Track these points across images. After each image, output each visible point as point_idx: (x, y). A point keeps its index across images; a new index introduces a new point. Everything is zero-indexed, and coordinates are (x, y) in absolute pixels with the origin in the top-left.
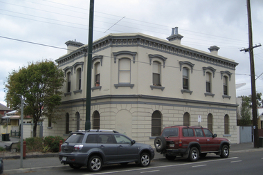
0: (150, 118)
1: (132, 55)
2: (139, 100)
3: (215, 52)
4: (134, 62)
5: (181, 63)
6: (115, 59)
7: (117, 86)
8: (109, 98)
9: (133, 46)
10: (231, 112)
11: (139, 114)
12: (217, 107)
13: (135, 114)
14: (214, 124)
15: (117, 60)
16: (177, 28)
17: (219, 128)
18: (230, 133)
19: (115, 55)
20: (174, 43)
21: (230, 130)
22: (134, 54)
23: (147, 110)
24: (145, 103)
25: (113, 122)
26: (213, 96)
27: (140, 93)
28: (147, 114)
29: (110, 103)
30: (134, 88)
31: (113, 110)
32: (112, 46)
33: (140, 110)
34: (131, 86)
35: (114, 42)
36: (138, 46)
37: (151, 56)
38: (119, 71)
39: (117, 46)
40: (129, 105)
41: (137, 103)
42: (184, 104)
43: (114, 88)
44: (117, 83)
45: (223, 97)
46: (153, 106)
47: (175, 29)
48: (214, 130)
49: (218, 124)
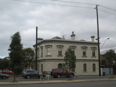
0: (58, 66)
1: (51, 46)
2: (53, 60)
4: (51, 48)
7: (46, 56)
8: (44, 60)
9: (51, 43)
10: (96, 62)
12: (89, 61)
13: (52, 65)
14: (87, 67)
15: (47, 48)
17: (89, 69)
19: (46, 46)
21: (96, 70)
24: (55, 61)
25: (45, 67)
26: (86, 57)
27: (53, 58)
29: (45, 61)
31: (45, 64)
32: (45, 43)
34: (51, 56)
35: (45, 42)
37: (57, 46)
38: (47, 51)
41: (52, 61)
44: (46, 55)
45: (92, 57)
46: (59, 62)
47: (73, 32)
48: (87, 70)
49: (89, 67)
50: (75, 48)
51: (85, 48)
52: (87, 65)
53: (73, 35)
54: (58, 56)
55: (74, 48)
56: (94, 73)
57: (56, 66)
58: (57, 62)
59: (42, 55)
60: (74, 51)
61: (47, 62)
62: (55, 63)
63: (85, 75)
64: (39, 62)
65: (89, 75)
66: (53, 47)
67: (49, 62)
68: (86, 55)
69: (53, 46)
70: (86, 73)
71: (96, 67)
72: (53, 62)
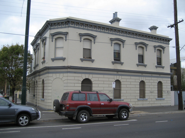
0: (80, 85)
1: (64, 35)
2: (69, 70)
3: (154, 31)
4: (66, 40)
5: (112, 40)
6: (52, 39)
7: (53, 60)
8: (48, 69)
9: (65, 27)
10: (164, 79)
11: (69, 81)
12: (150, 75)
13: (66, 82)
14: (146, 89)
15: (54, 40)
16: (116, 13)
17: (151, 92)
18: (164, 97)
19: (53, 35)
20: (114, 25)
21: (164, 94)
22: (66, 34)
23: (76, 78)
24: (75, 73)
25: (50, 88)
26: (145, 66)
27: (70, 65)
28: (77, 82)
29: (48, 73)
30: (66, 60)
31: (50, 78)
32: (50, 29)
33: (69, 78)
34: (64, 59)
35: (51, 26)
36: (69, 27)
37: (81, 35)
38: (56, 48)
39: (54, 29)
40: (62, 74)
41: (67, 72)
42: (116, 73)
43: (51, 61)
44: (53, 57)
45: (156, 67)
46: (84, 75)
47: (115, 14)
48: (146, 95)
49: (150, 89)
50: (122, 45)
51: (143, 46)
52: (146, 84)
53: (116, 20)
54: (82, 60)
55: (120, 45)
56: (160, 102)
57: (76, 85)
58: (80, 75)
59: (44, 58)
60: (120, 51)
61: (54, 75)
62: (73, 78)
63: (141, 106)
64: (39, 76)
65: (150, 105)
66: (69, 37)
67: (58, 75)
68: (145, 63)
69: (69, 34)
70: (144, 102)
71: (164, 89)
72: (69, 74)
